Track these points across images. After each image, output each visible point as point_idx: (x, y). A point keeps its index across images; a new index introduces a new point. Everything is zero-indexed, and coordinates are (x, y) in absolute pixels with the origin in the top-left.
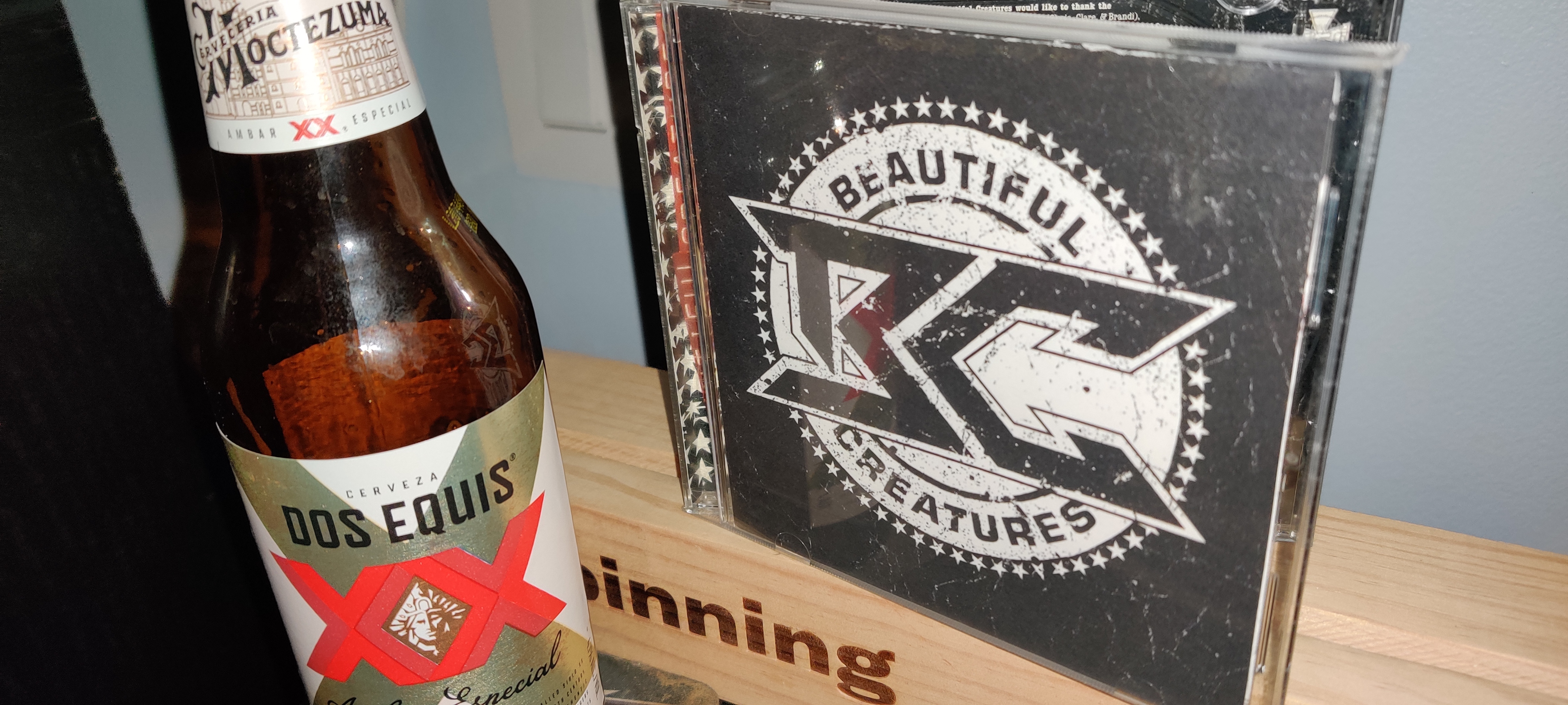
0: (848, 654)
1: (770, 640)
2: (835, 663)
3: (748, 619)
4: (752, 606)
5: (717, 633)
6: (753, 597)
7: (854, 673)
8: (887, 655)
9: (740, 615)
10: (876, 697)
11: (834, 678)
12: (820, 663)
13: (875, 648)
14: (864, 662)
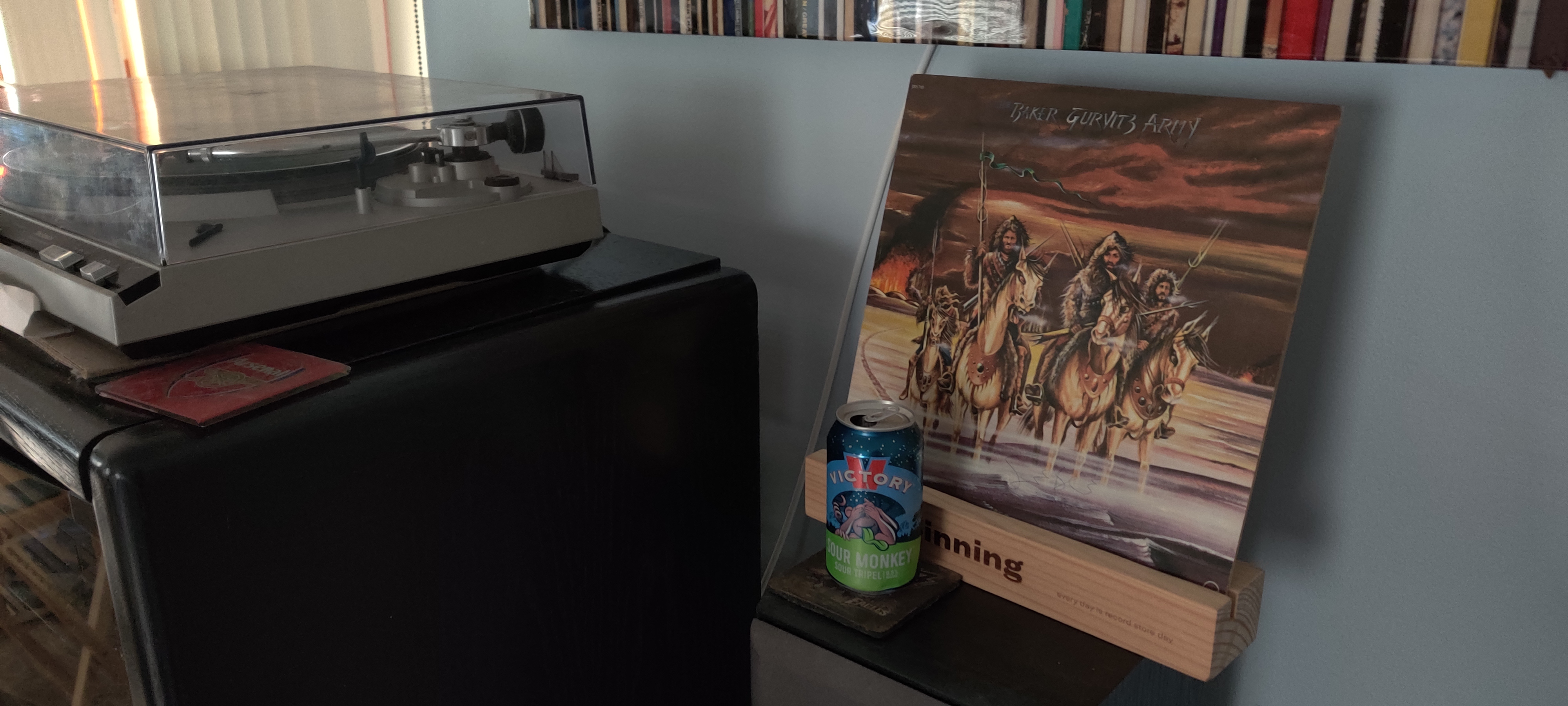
0: (1008, 562)
1: (982, 556)
2: (1003, 566)
3: (976, 548)
4: (978, 542)
5: (964, 553)
6: (978, 539)
7: (1010, 570)
8: (1021, 563)
9: (972, 546)
10: (1015, 579)
11: (1002, 572)
12: (998, 566)
13: (1017, 560)
14: (1013, 565)
